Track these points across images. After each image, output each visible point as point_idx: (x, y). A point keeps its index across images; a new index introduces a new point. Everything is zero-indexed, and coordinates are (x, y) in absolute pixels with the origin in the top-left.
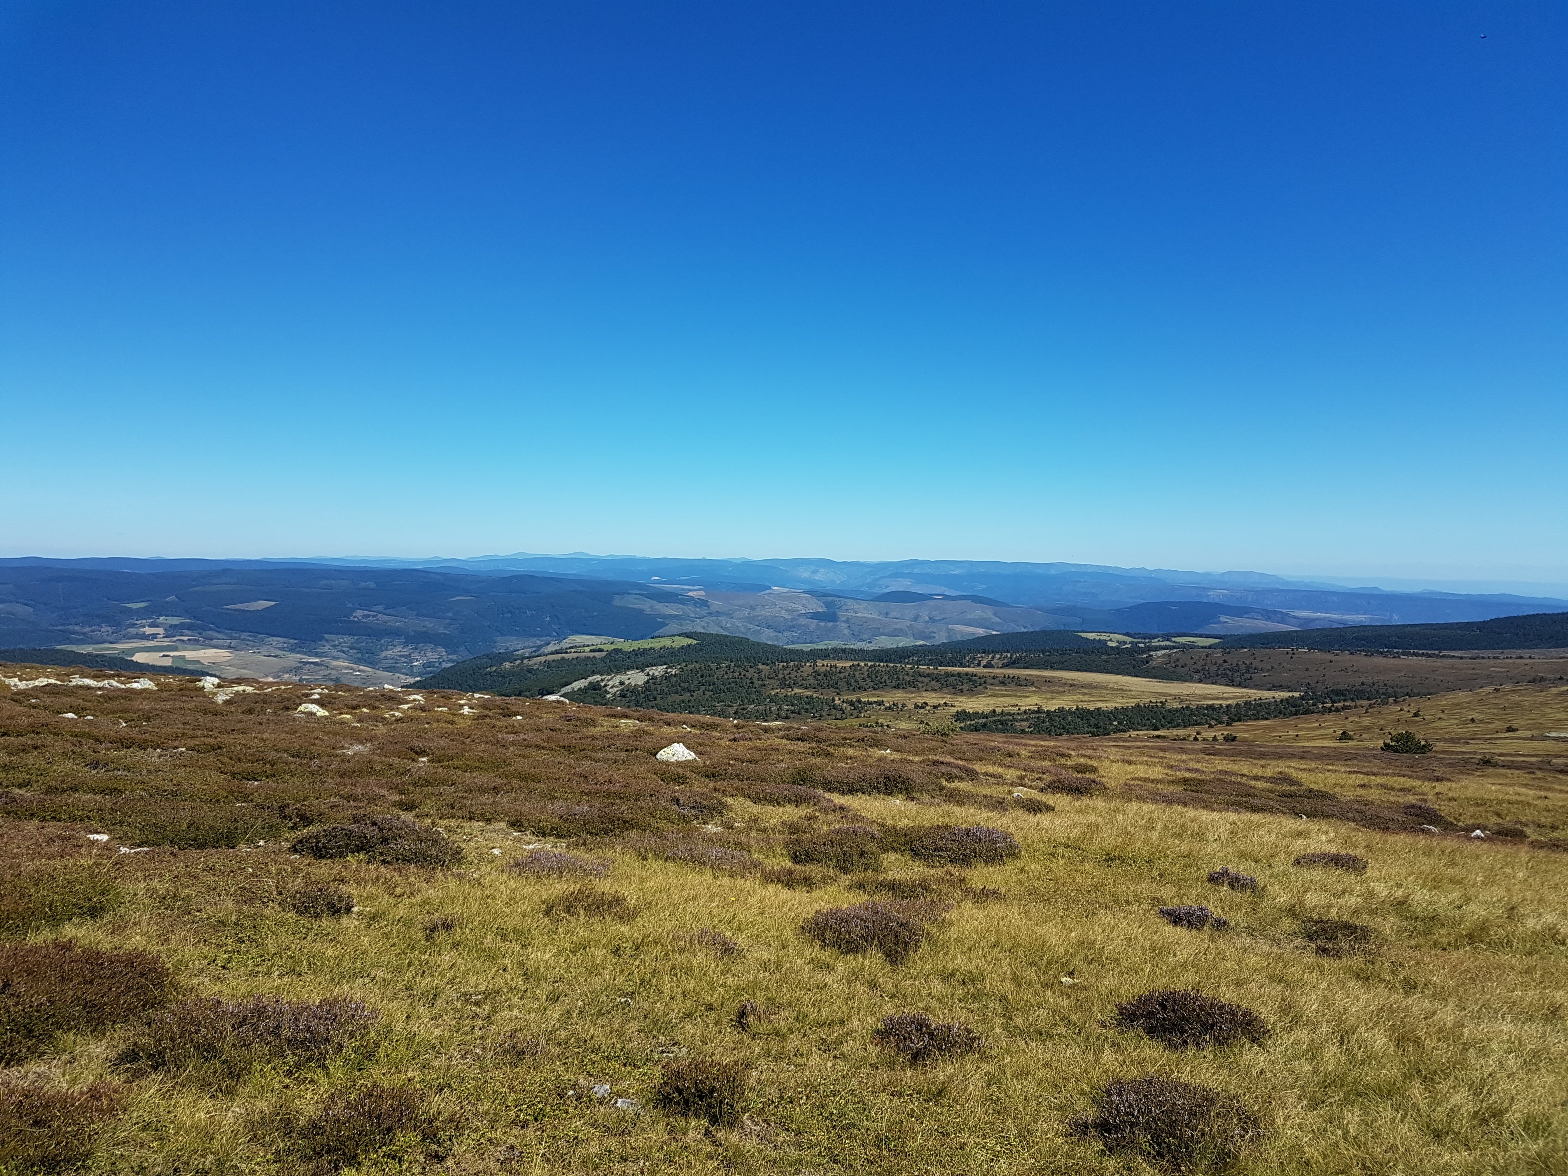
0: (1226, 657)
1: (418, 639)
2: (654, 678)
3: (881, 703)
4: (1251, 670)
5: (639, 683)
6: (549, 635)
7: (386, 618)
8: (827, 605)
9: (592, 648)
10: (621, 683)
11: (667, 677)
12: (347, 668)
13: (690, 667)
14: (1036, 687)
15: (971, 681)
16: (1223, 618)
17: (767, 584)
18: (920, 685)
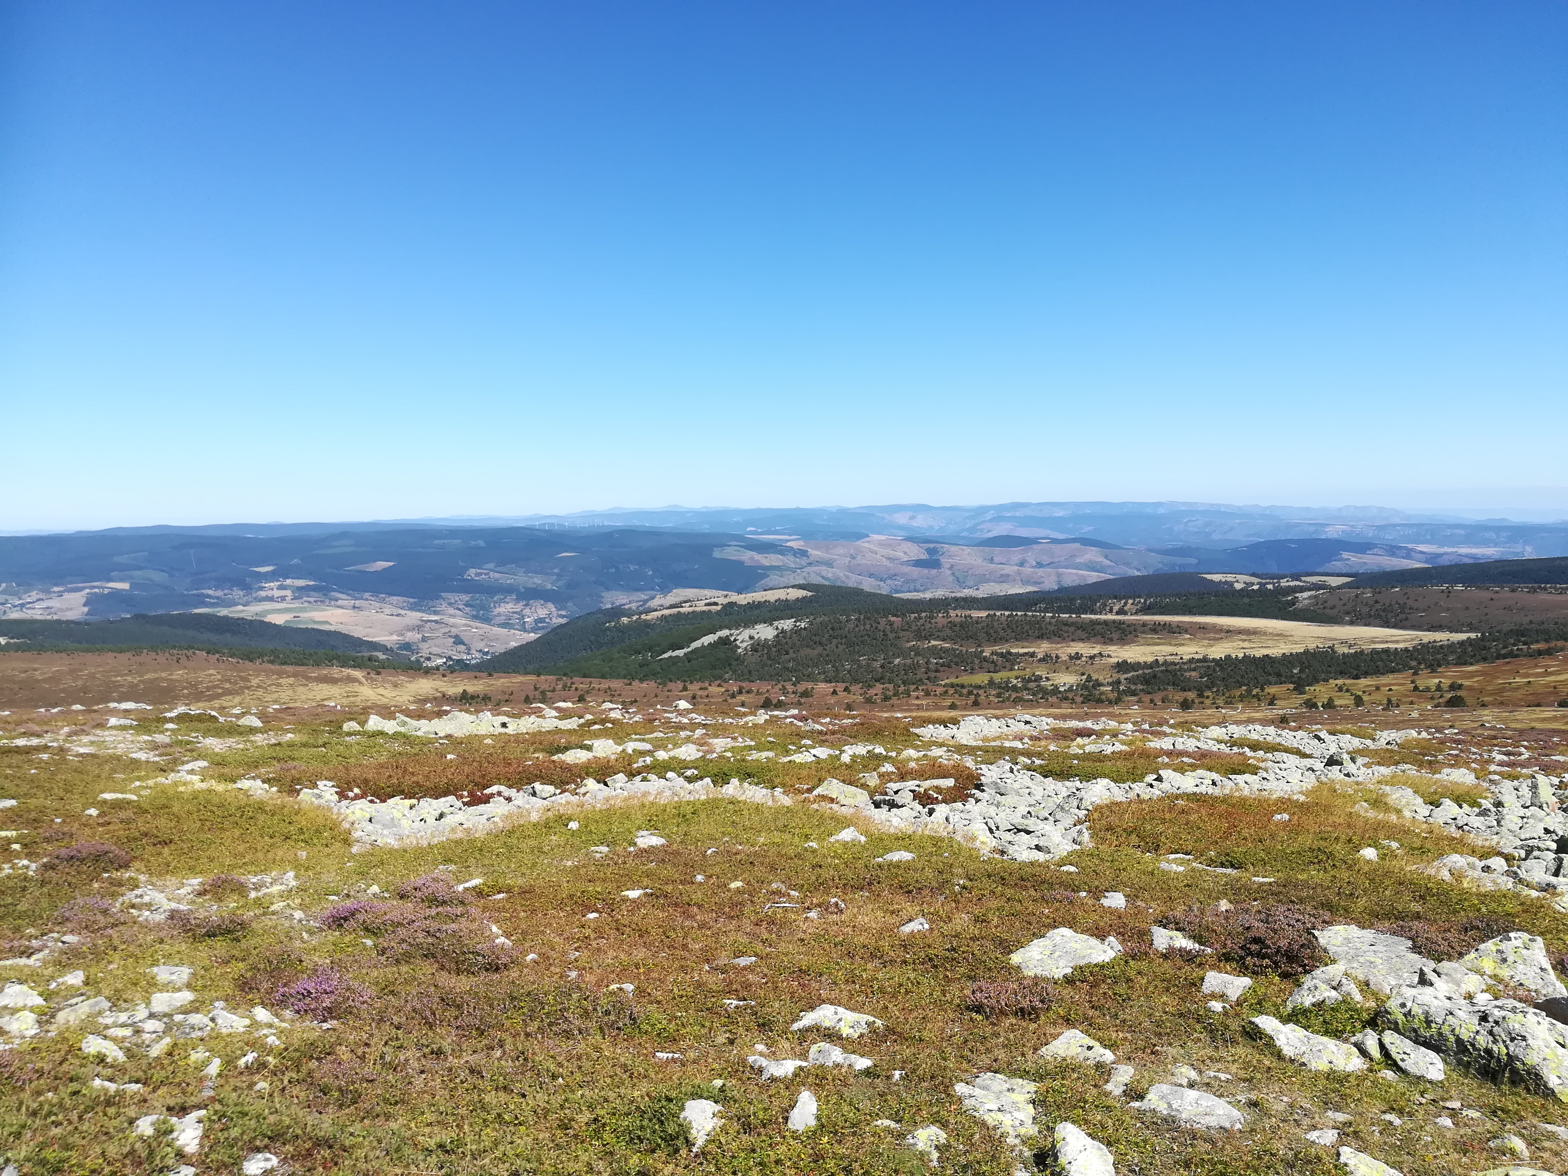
0: (1377, 597)
1: (529, 595)
2: (783, 631)
3: (1032, 655)
4: (1407, 611)
5: (769, 638)
6: (653, 589)
7: (497, 575)
8: (930, 551)
9: (707, 601)
10: (751, 638)
11: (796, 631)
12: (465, 625)
13: (819, 620)
14: (1190, 634)
15: (1120, 629)
16: (1345, 555)
17: (864, 531)
18: (1066, 635)
